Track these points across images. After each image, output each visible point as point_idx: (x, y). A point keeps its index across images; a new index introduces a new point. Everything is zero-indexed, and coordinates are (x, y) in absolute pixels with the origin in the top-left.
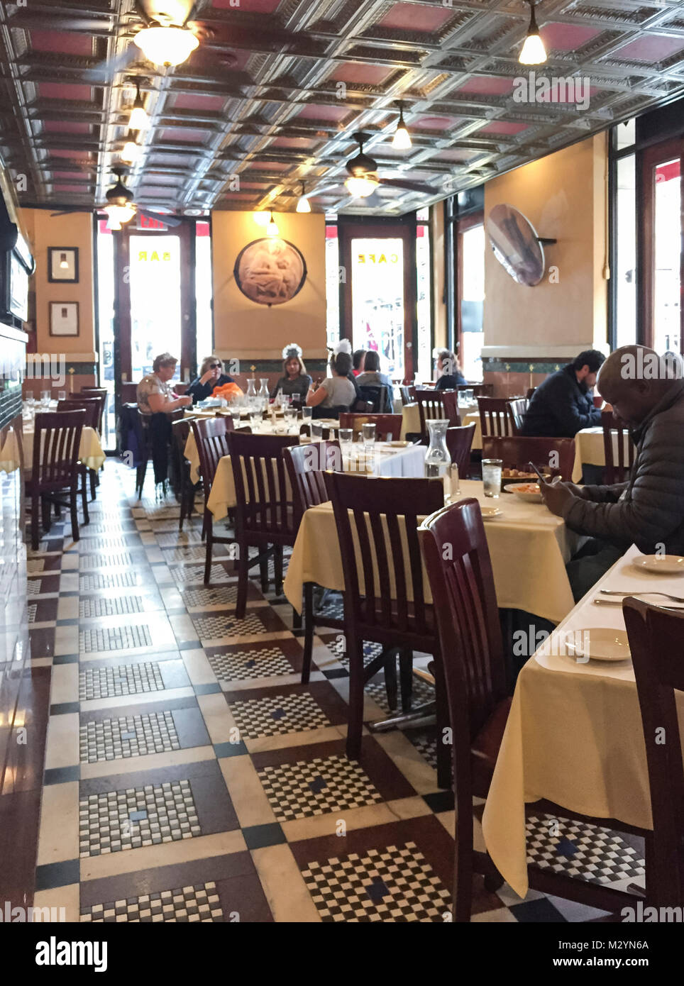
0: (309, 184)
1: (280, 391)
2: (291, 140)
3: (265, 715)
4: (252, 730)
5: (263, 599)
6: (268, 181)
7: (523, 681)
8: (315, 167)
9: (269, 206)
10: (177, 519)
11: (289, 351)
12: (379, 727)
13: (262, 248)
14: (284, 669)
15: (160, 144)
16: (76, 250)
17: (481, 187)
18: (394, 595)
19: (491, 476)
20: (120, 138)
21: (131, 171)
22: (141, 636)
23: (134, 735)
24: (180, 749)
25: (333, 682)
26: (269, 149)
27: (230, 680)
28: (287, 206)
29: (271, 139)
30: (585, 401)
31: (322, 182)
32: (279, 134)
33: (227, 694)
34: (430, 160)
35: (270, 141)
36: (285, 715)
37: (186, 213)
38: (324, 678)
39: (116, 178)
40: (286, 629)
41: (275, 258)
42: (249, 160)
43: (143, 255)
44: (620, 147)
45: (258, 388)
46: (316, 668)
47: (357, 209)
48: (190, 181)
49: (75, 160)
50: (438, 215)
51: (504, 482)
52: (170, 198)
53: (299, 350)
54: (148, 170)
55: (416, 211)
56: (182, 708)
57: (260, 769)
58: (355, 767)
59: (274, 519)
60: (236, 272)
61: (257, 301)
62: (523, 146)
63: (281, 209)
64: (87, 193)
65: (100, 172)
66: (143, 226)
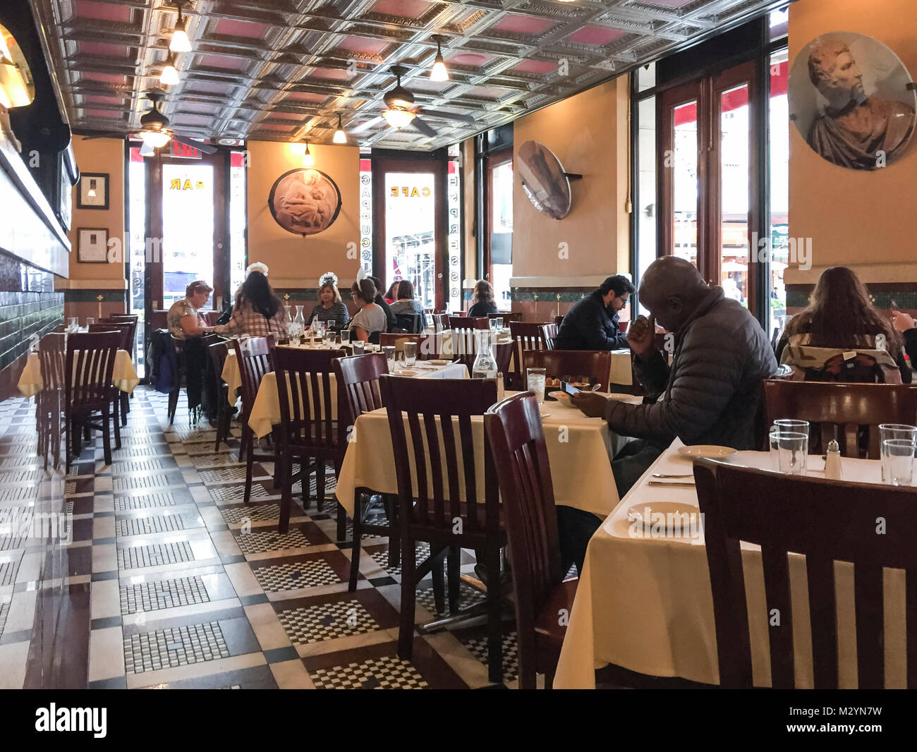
0: (345, 117)
1: (316, 318)
2: (330, 70)
3: (314, 621)
4: (302, 636)
5: (305, 515)
6: (305, 112)
7: (592, 550)
8: (352, 99)
9: (305, 137)
10: (212, 442)
11: (326, 279)
12: (429, 628)
13: (297, 178)
14: (331, 579)
15: (198, 70)
16: (106, 176)
17: (510, 126)
18: (447, 496)
19: (536, 384)
20: (158, 63)
21: (166, 97)
22: (183, 553)
23: (180, 645)
24: (230, 656)
25: (381, 589)
26: (307, 79)
27: (277, 591)
28: (323, 138)
29: (310, 69)
30: (612, 325)
31: (358, 115)
32: (318, 65)
33: (275, 604)
34: (464, 96)
35: (309, 71)
36: (334, 622)
37: (221, 142)
38: (371, 586)
39: (151, 104)
40: (330, 541)
41: (310, 188)
42: (286, 90)
43: (176, 184)
44: (641, 89)
45: (293, 314)
46: (363, 577)
47: (392, 143)
48: (227, 109)
49: (109, 84)
50: (468, 151)
51: (548, 390)
52: (205, 127)
53: (335, 278)
54: (184, 96)
55: (448, 146)
56: (230, 618)
57: (312, 672)
58: (407, 666)
59: (319, 434)
60: (271, 201)
61: (291, 231)
62: (553, 84)
63: (317, 141)
64: (120, 119)
65: (135, 97)
66: (177, 154)
